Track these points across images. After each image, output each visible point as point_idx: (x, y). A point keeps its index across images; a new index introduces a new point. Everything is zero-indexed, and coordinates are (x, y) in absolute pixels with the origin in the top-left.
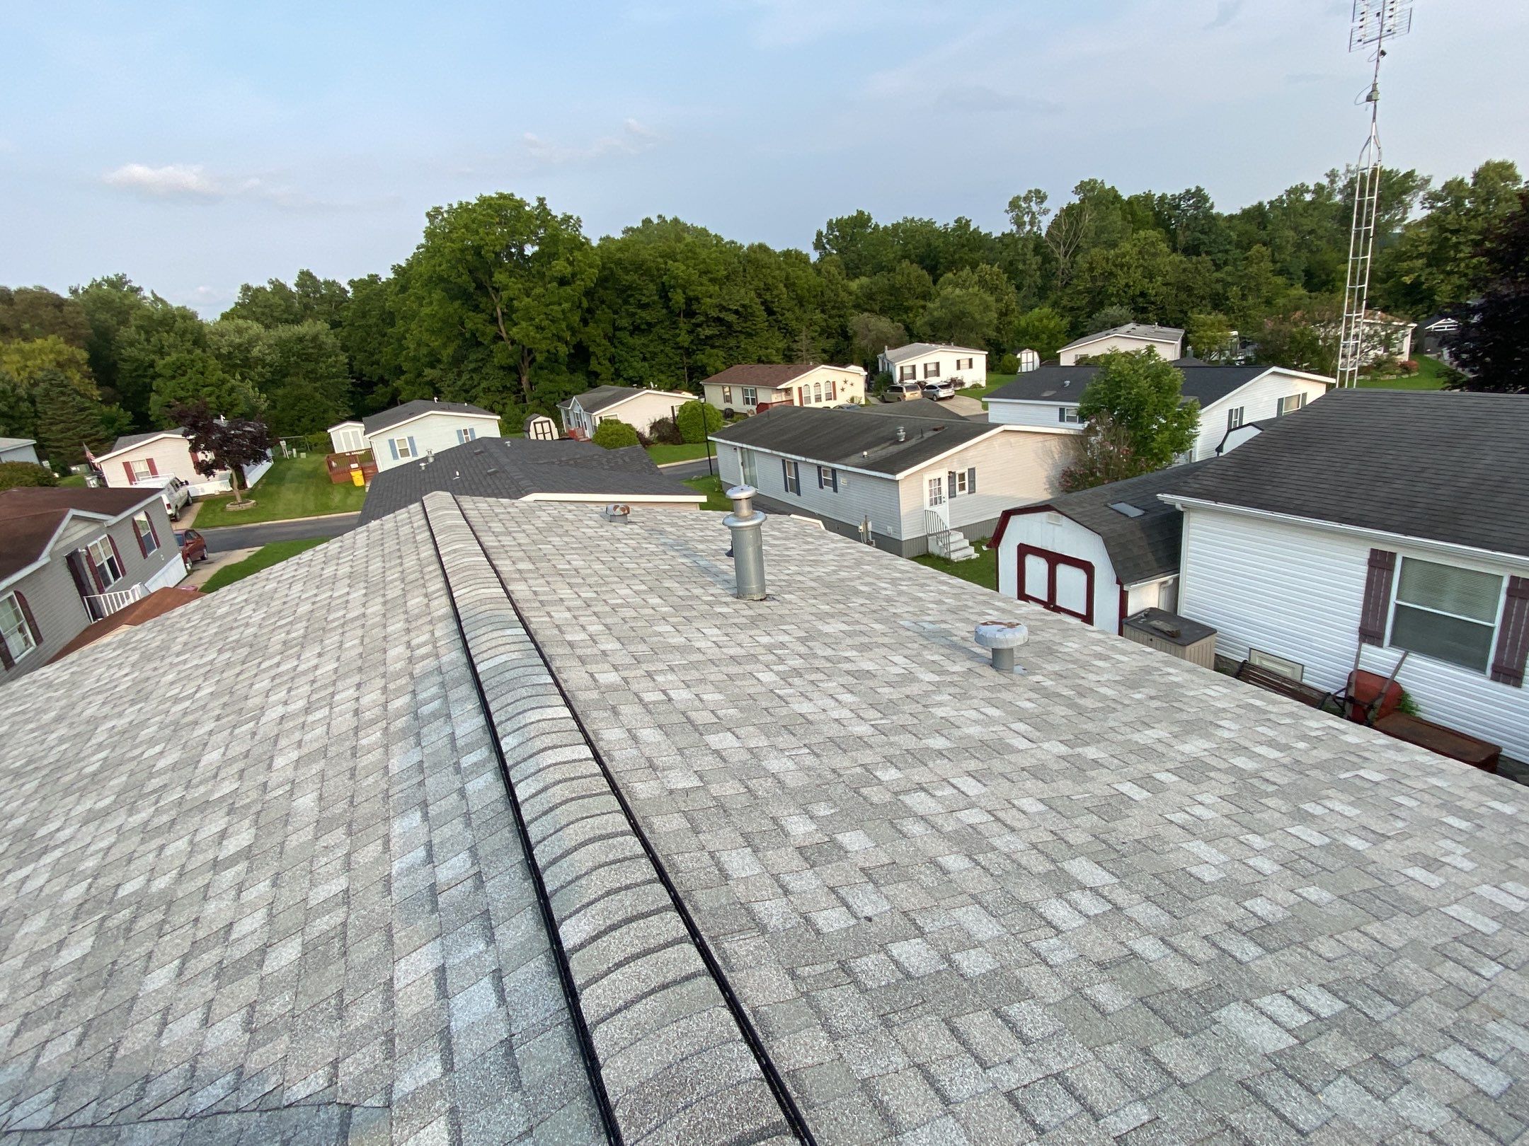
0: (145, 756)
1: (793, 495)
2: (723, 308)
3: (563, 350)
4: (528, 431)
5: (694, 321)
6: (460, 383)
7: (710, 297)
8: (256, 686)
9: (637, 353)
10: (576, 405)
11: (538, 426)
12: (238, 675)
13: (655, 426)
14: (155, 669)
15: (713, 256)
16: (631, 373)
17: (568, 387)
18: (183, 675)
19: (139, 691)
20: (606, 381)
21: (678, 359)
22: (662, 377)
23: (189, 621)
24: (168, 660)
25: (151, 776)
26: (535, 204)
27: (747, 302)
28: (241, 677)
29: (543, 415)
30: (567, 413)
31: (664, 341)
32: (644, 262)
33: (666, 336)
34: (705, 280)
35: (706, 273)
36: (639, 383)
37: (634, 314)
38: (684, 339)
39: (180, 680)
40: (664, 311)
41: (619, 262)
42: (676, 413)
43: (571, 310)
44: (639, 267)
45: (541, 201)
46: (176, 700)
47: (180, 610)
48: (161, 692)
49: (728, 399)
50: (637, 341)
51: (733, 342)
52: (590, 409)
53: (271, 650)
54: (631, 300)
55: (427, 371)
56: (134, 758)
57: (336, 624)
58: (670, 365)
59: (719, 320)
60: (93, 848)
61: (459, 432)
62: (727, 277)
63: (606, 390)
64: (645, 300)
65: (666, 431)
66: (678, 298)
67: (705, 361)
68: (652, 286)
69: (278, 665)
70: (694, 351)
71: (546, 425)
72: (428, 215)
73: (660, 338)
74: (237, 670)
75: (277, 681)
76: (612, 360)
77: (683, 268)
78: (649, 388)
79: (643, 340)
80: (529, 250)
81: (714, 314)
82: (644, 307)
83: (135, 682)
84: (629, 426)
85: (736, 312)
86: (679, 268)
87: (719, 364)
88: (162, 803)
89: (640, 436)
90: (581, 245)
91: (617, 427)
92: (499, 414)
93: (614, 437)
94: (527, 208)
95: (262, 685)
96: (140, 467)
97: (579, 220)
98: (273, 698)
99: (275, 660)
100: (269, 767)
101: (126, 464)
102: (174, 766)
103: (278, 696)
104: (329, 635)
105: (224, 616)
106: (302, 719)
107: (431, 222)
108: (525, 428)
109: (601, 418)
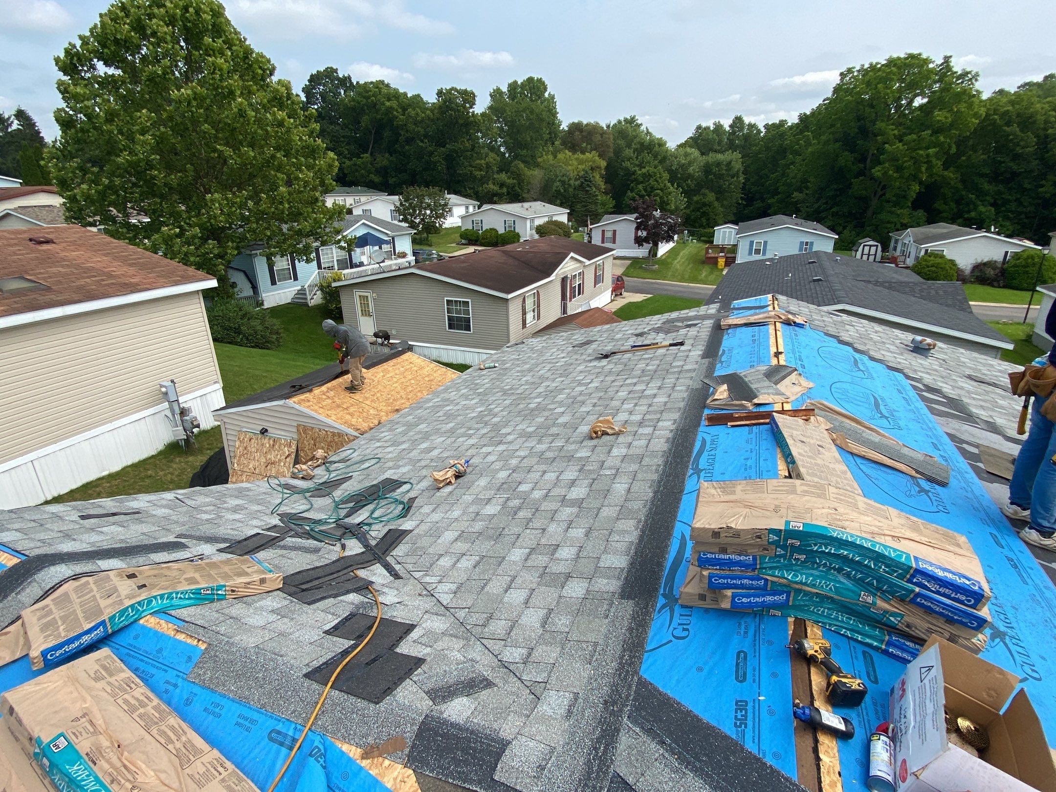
0: (556, 411)
3: (915, 189)
4: (856, 251)
6: (816, 206)
8: (620, 394)
9: (988, 198)
10: (908, 236)
11: (867, 248)
12: (613, 381)
13: (978, 267)
14: (576, 360)
16: (973, 214)
17: (905, 221)
18: (588, 369)
19: (566, 370)
22: (1006, 223)
23: (601, 336)
24: (584, 357)
25: (554, 425)
26: (940, 61)
28: (614, 384)
29: (873, 240)
30: (897, 241)
36: (981, 225)
41: (1005, 115)
42: (1008, 258)
43: (937, 155)
45: (947, 59)
46: (580, 384)
47: (599, 328)
48: (575, 374)
52: (919, 241)
53: (634, 373)
55: (796, 194)
56: (551, 410)
57: (676, 370)
60: (518, 453)
61: (802, 243)
63: (942, 228)
65: (990, 272)
69: (635, 384)
71: (873, 249)
72: (842, 74)
74: (612, 378)
75: (630, 396)
78: (989, 231)
80: (918, 101)
84: (952, 262)
88: (553, 445)
89: (959, 272)
90: (968, 97)
91: (939, 260)
92: (838, 234)
93: (933, 269)
94: (931, 66)
95: (622, 394)
96: (609, 235)
97: (977, 75)
98: (625, 406)
99: (635, 381)
100: (609, 452)
101: (603, 231)
102: (565, 425)
103: (628, 406)
104: (670, 376)
105: (618, 340)
106: (636, 429)
107: (842, 80)
108: (855, 248)
109: (927, 251)
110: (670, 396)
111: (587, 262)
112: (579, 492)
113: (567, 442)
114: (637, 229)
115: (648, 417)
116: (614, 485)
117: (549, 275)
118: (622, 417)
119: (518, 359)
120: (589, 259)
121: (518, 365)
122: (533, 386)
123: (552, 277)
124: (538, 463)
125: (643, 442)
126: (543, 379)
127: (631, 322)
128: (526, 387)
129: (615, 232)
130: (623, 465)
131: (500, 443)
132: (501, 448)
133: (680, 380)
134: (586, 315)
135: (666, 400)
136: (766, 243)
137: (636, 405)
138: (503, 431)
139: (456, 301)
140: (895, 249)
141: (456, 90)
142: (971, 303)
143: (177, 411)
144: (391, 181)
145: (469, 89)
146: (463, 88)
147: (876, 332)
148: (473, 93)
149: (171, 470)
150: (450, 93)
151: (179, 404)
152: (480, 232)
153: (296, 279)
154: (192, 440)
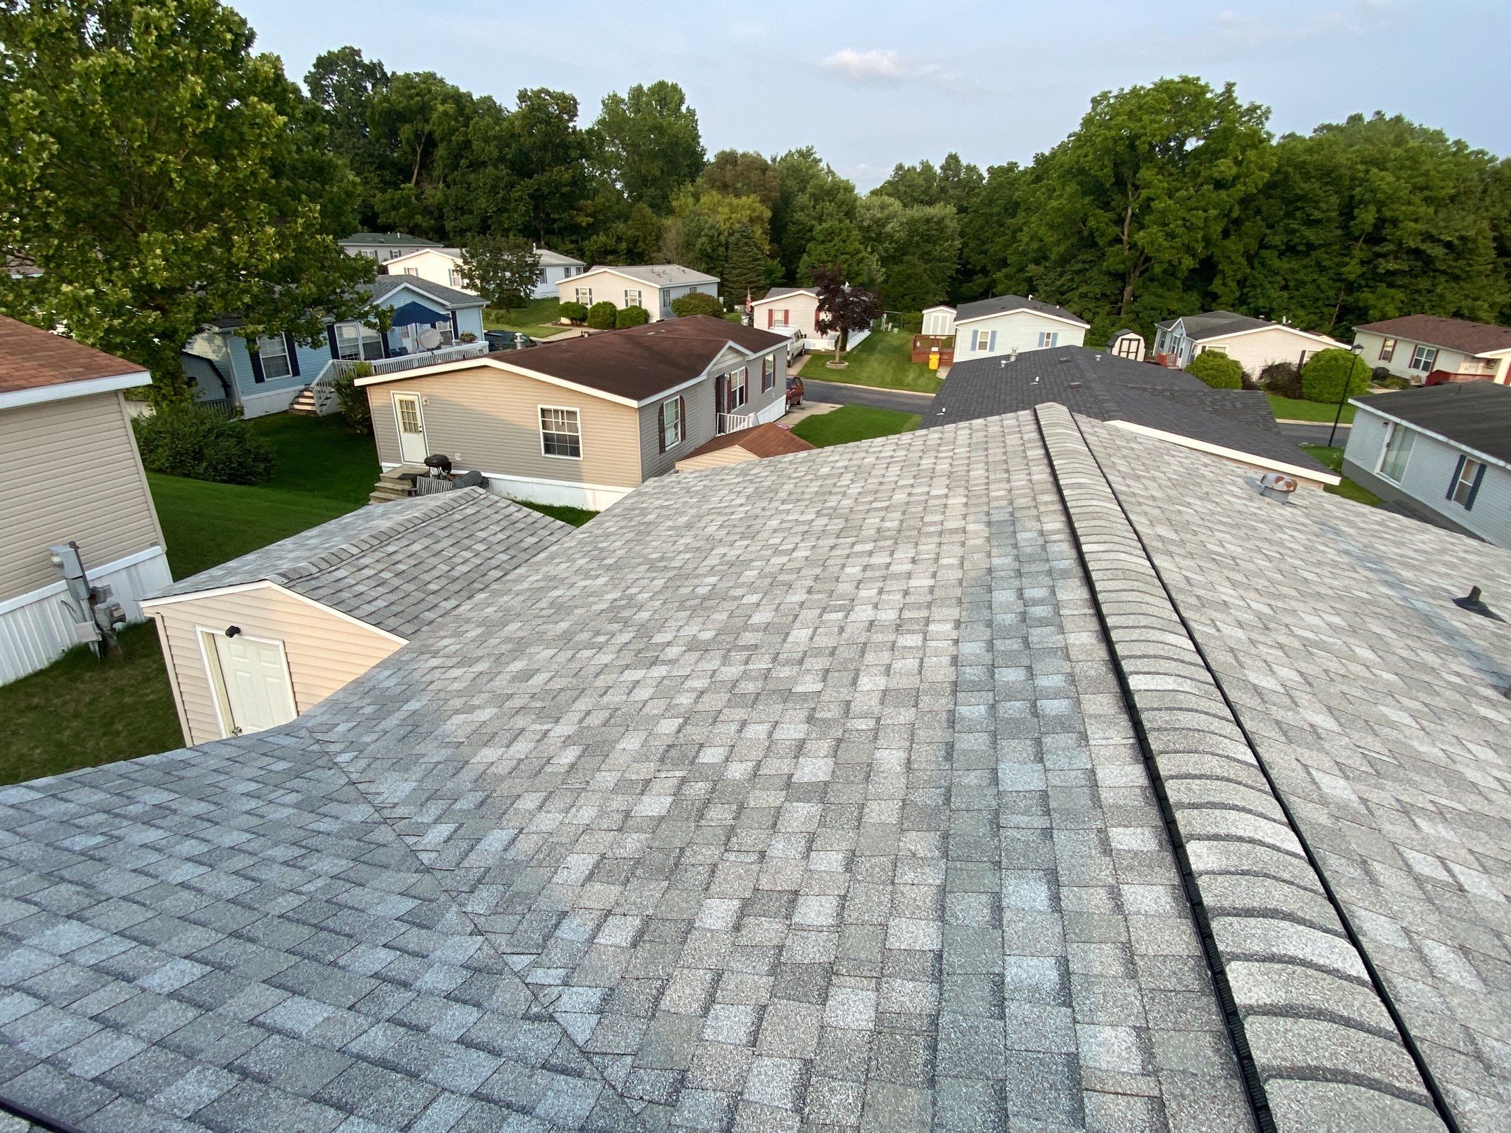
0: (744, 601)
1: (1460, 507)
2: (1429, 237)
3: (1189, 263)
4: (1112, 347)
5: (1377, 249)
6: (1058, 283)
7: (1416, 221)
8: (848, 570)
9: (1279, 279)
10: (1178, 328)
11: (1126, 343)
12: (832, 548)
13: (1269, 371)
14: (764, 509)
15: (1444, 167)
16: (1261, 302)
17: (1174, 308)
18: (784, 525)
19: (749, 527)
20: (1225, 306)
21: (1331, 293)
22: (1301, 313)
23: (796, 470)
24: (775, 504)
25: (746, 628)
26: (1220, 90)
27: (1471, 233)
28: (835, 553)
29: (1135, 332)
30: (1164, 334)
31: (1322, 269)
32: (1337, 167)
33: (1326, 263)
34: (1417, 199)
35: (1421, 189)
36: (1267, 315)
37: (1294, 231)
38: (1352, 269)
39: (782, 530)
40: (1339, 232)
41: (1301, 167)
42: (1306, 360)
43: (1216, 218)
44: (1328, 175)
45: (1229, 87)
46: (777, 552)
47: (790, 457)
48: (765, 536)
49: (1387, 356)
50: (1284, 265)
51: (1424, 283)
52: (1194, 335)
53: (865, 533)
54: (1298, 214)
55: (1031, 267)
56: (735, 598)
57: (932, 529)
58: (1317, 300)
59: (1416, 253)
60: (690, 683)
61: (1042, 334)
62: (1453, 199)
63: (1221, 316)
64: (1317, 215)
65: (1281, 379)
66: (1367, 217)
67: (1372, 302)
68: (1334, 199)
69: (871, 553)
70: (1360, 288)
71: (1134, 344)
72: (1094, 100)
73: (1318, 264)
74: (832, 542)
75: (868, 574)
76: (1241, 283)
77: (1391, 178)
78: (1280, 323)
79: (1295, 264)
80: (1191, 144)
81: (1412, 245)
82: (1310, 223)
83: (747, 516)
84: (1236, 363)
85: (1449, 245)
86: (1384, 180)
87: (1390, 310)
88: (751, 667)
89: (1245, 378)
90: (1256, 141)
91: (1221, 362)
92: (1088, 322)
93: (1212, 372)
94: (1209, 96)
95: (853, 570)
96: (779, 316)
97: (1268, 111)
98: (863, 593)
99: (869, 546)
100: (854, 682)
101: (771, 312)
102: (766, 628)
103: (868, 592)
104: (924, 540)
105: (825, 477)
106: (892, 637)
107: (1094, 108)
108: (1110, 343)
109: (1204, 348)
110: (934, 575)
111: (752, 356)
112: (814, 769)
113: (774, 660)
114: (820, 309)
115: (907, 614)
116: (878, 754)
117: (697, 374)
118: (863, 614)
119: (667, 507)
120: (755, 351)
121: (669, 517)
122: (697, 554)
123: (703, 377)
124: (729, 704)
125: (912, 663)
126: (713, 542)
127: (840, 448)
128: (688, 556)
129: (787, 312)
130: (887, 711)
131: (654, 662)
132: (659, 671)
133: (944, 547)
134: (754, 433)
135: (931, 582)
136: (994, 333)
137: (881, 592)
138: (659, 638)
139: (556, 411)
140: (1162, 345)
141: (548, 93)
142: (1278, 421)
143: (84, 594)
144: (449, 225)
145: (567, 93)
146: (559, 90)
147: (1206, 465)
148: (575, 100)
149: (75, 694)
150: (539, 97)
151: (86, 582)
152: (589, 307)
153: (296, 372)
154: (113, 642)
